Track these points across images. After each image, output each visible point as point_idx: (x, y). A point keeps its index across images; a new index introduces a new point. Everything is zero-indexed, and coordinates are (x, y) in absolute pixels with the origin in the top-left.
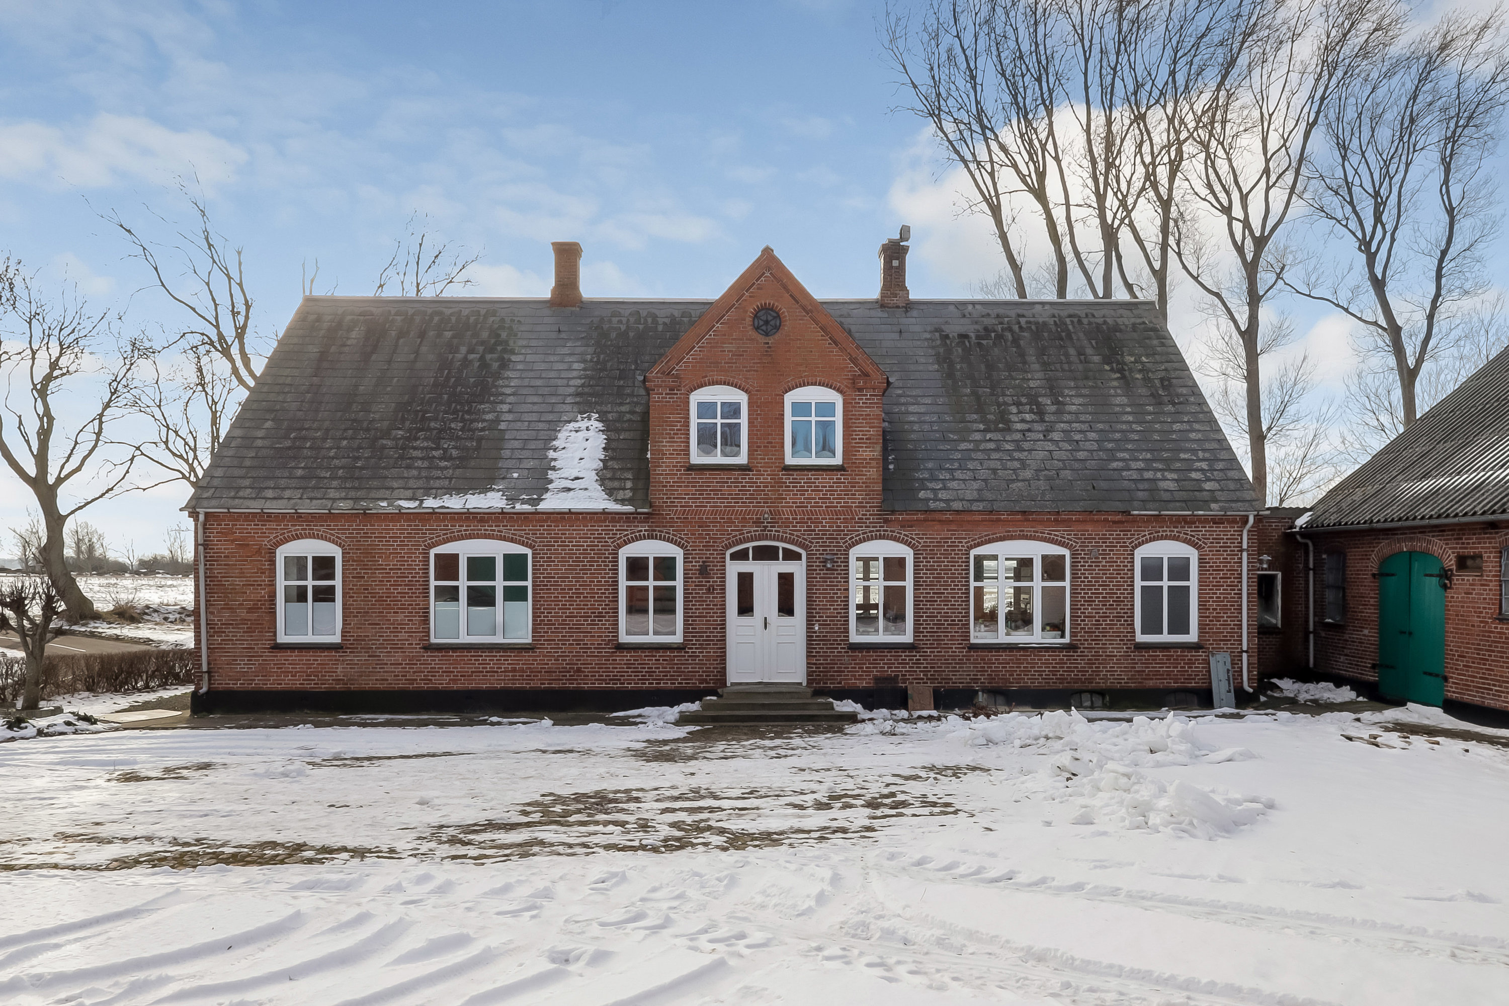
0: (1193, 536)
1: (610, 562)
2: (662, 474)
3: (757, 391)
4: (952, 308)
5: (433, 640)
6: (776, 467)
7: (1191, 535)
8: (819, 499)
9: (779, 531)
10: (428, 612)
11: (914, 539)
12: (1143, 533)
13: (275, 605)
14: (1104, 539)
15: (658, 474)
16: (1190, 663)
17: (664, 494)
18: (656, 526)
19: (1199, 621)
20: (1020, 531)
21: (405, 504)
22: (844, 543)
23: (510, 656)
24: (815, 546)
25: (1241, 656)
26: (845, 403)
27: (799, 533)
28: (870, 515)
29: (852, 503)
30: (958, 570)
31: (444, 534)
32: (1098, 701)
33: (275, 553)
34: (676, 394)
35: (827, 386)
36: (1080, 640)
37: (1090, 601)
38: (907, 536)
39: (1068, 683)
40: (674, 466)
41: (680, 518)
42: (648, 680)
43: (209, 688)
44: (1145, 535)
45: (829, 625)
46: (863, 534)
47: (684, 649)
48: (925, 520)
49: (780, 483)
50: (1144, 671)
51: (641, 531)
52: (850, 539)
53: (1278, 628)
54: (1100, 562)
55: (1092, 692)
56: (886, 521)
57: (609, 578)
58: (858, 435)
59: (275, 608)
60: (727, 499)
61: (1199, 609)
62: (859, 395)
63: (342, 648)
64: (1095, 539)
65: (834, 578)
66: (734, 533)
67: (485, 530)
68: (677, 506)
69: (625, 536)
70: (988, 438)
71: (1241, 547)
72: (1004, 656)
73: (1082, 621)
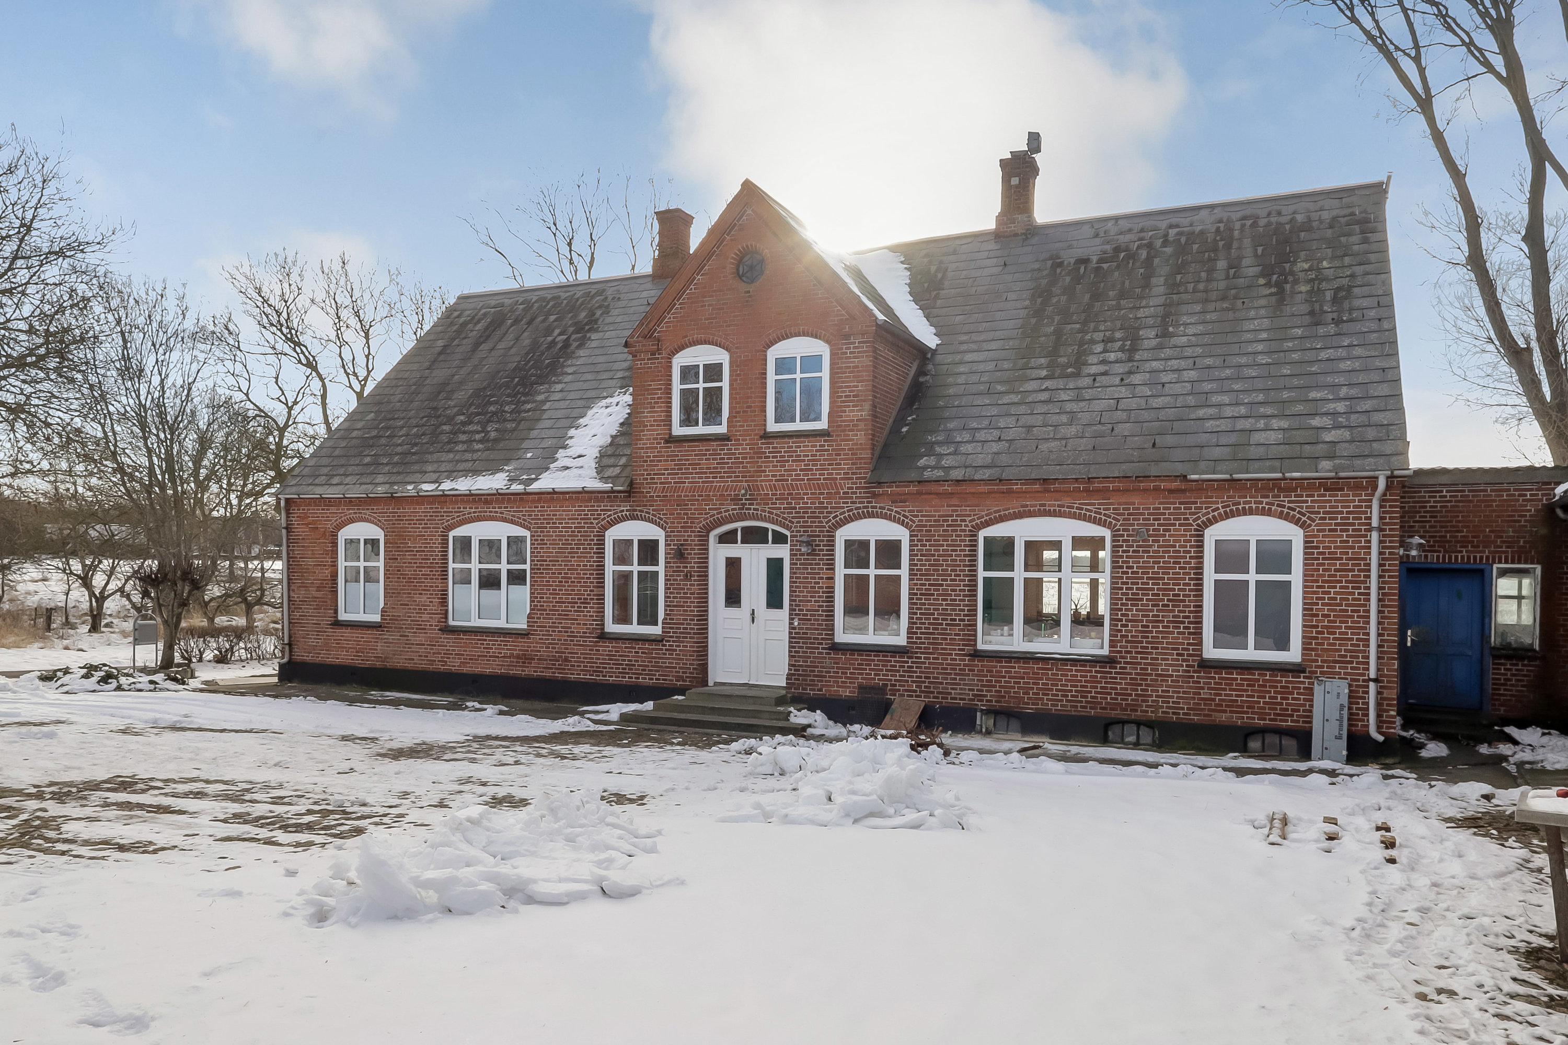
0: (1294, 510)
1: (595, 544)
2: (643, 448)
3: (737, 348)
4: (1086, 228)
5: (451, 623)
6: (755, 435)
7: (1289, 508)
8: (801, 470)
9: (757, 510)
10: (446, 595)
11: (907, 517)
12: (1214, 506)
13: (337, 584)
14: (1157, 515)
15: (639, 448)
16: (1285, 692)
17: (645, 470)
18: (637, 506)
19: (1303, 632)
20: (1041, 505)
21: (426, 487)
22: (827, 523)
23: (508, 641)
24: (796, 527)
25: (1368, 687)
26: (832, 354)
27: (778, 512)
28: (857, 488)
29: (837, 474)
30: (959, 556)
31: (458, 516)
32: (1146, 736)
33: (337, 535)
34: (658, 358)
35: (812, 336)
36: (1120, 652)
37: (1135, 600)
38: (899, 514)
39: (1101, 708)
40: (654, 439)
41: (659, 496)
42: (628, 673)
43: (290, 659)
44: (1218, 509)
45: (810, 620)
46: (848, 511)
47: (662, 641)
48: (919, 493)
49: (759, 453)
50: (1214, 700)
51: (623, 511)
52: (834, 518)
53: (1535, 650)
54: (1150, 546)
55: (1138, 724)
56: (874, 495)
57: (594, 562)
58: (845, 392)
59: (337, 587)
60: (706, 473)
61: (1304, 615)
62: (846, 344)
63: (380, 627)
64: (1143, 514)
65: (816, 564)
66: (712, 512)
67: (490, 512)
68: (656, 483)
69: (608, 516)
70: (1043, 387)
71: (1370, 524)
72: (1017, 668)
73: (1122, 626)
